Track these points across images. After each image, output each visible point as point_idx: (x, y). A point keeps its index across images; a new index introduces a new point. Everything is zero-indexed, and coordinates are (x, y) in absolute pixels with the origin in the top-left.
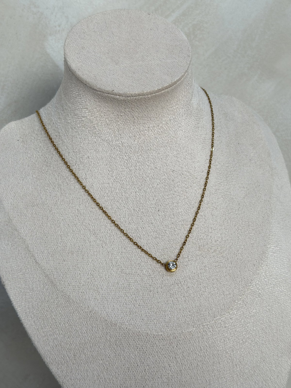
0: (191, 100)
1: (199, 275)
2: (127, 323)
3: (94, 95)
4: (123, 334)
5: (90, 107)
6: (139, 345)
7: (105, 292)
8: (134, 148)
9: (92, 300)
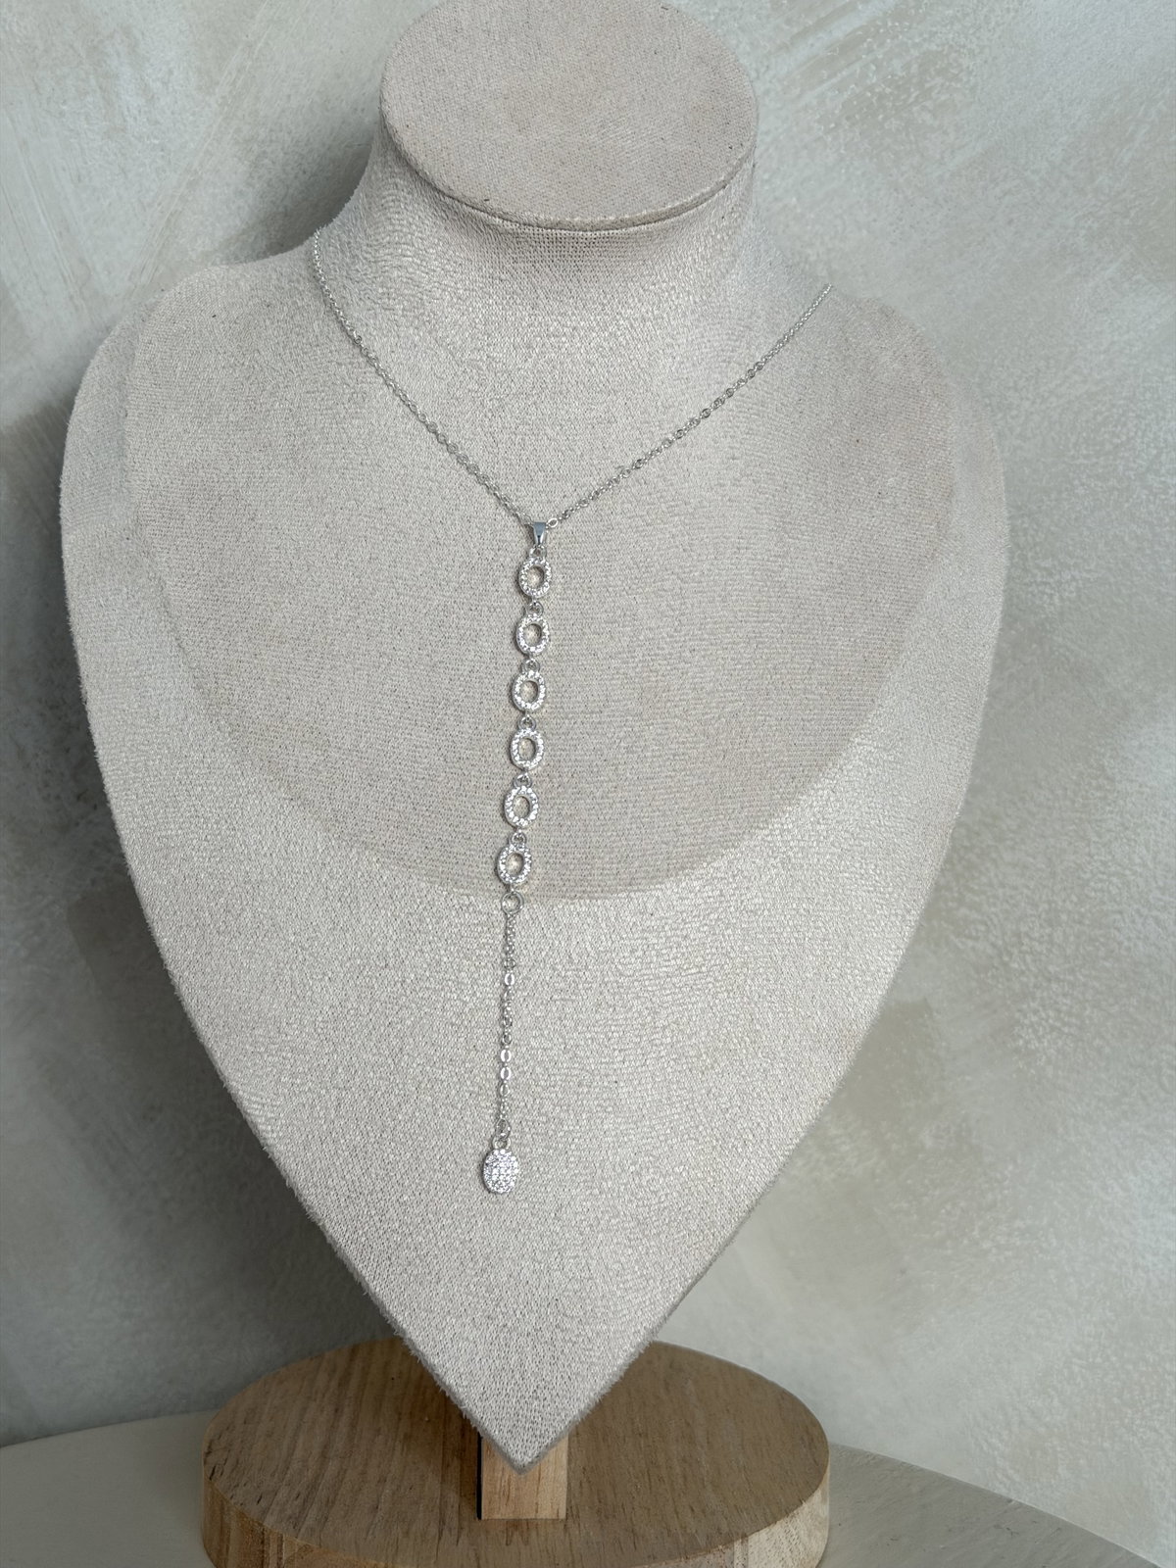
0: (724, 277)
3: (435, 206)
5: (419, 240)
8: (521, 380)
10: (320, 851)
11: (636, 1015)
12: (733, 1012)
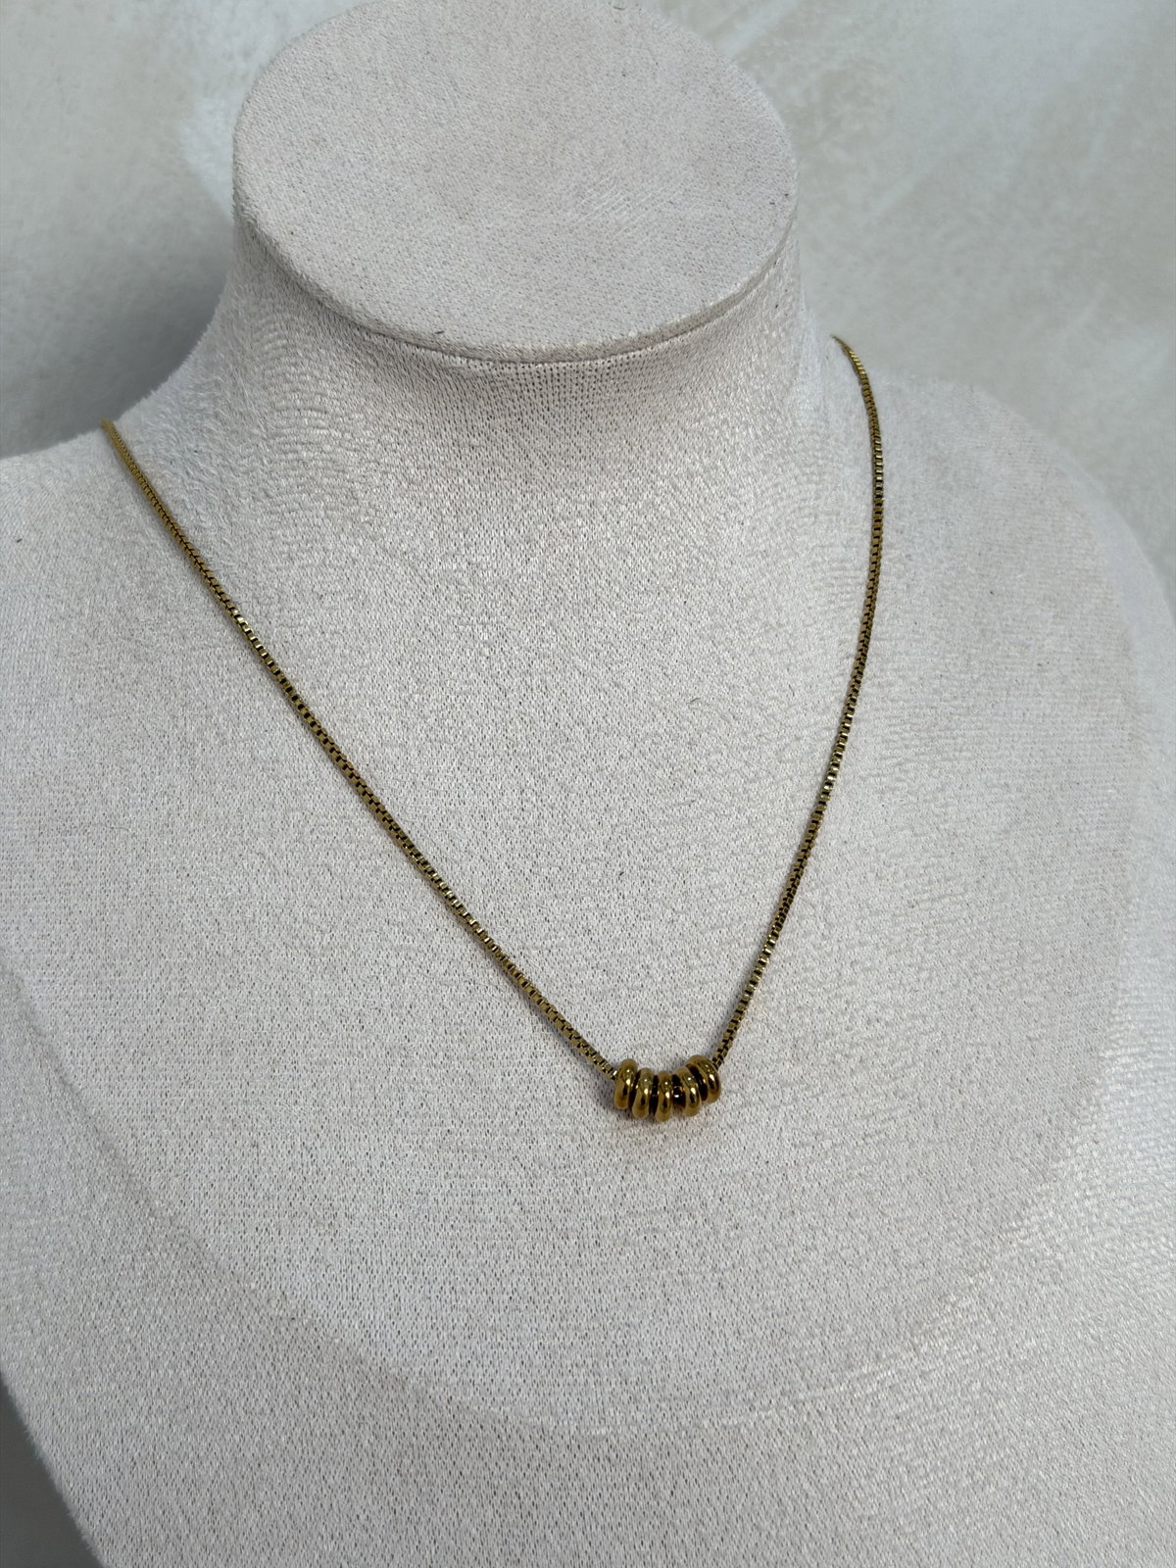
0: (787, 390)
1: (789, 1172)
2: (454, 1379)
3: (355, 349)
4: (434, 1426)
5: (335, 402)
6: (504, 1478)
7: (362, 1230)
9: (304, 1265)
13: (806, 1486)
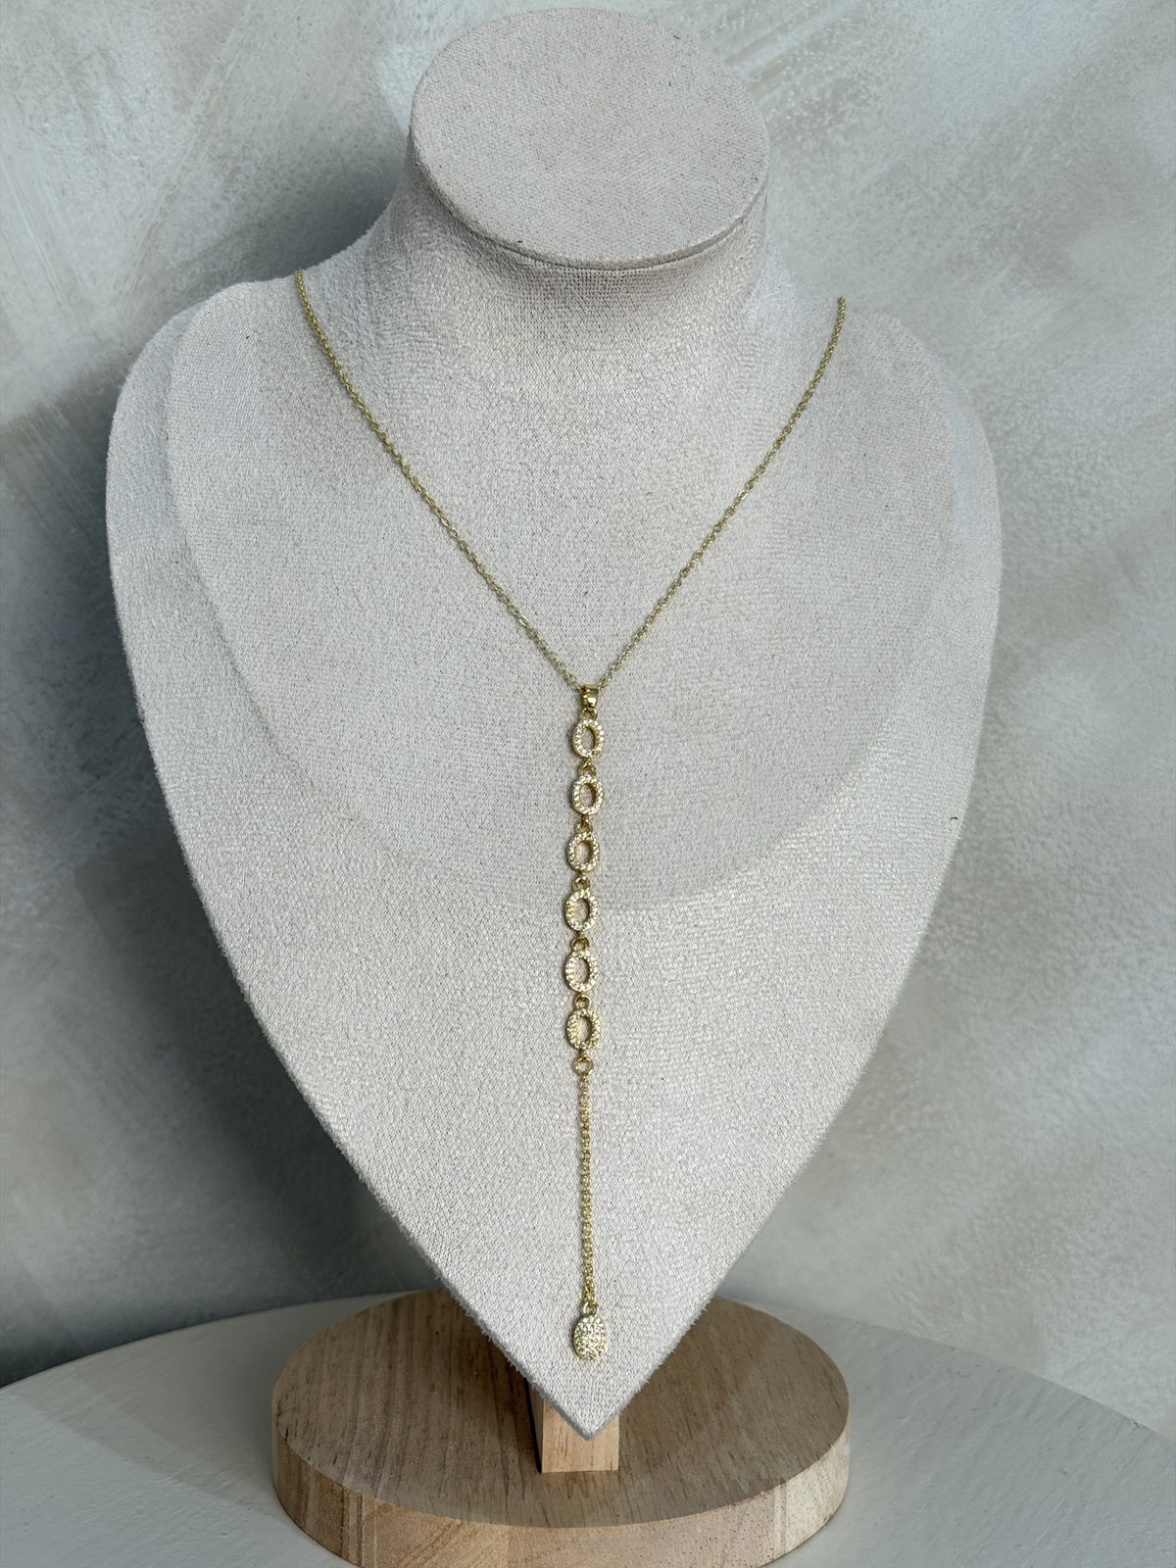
1: (658, 782)
2: (439, 865)
6: (460, 924)
7: (399, 777)
8: (553, 412)
9: (362, 792)
10: (380, 868)
11: (679, 1016)
12: (767, 1009)
13: (635, 956)
